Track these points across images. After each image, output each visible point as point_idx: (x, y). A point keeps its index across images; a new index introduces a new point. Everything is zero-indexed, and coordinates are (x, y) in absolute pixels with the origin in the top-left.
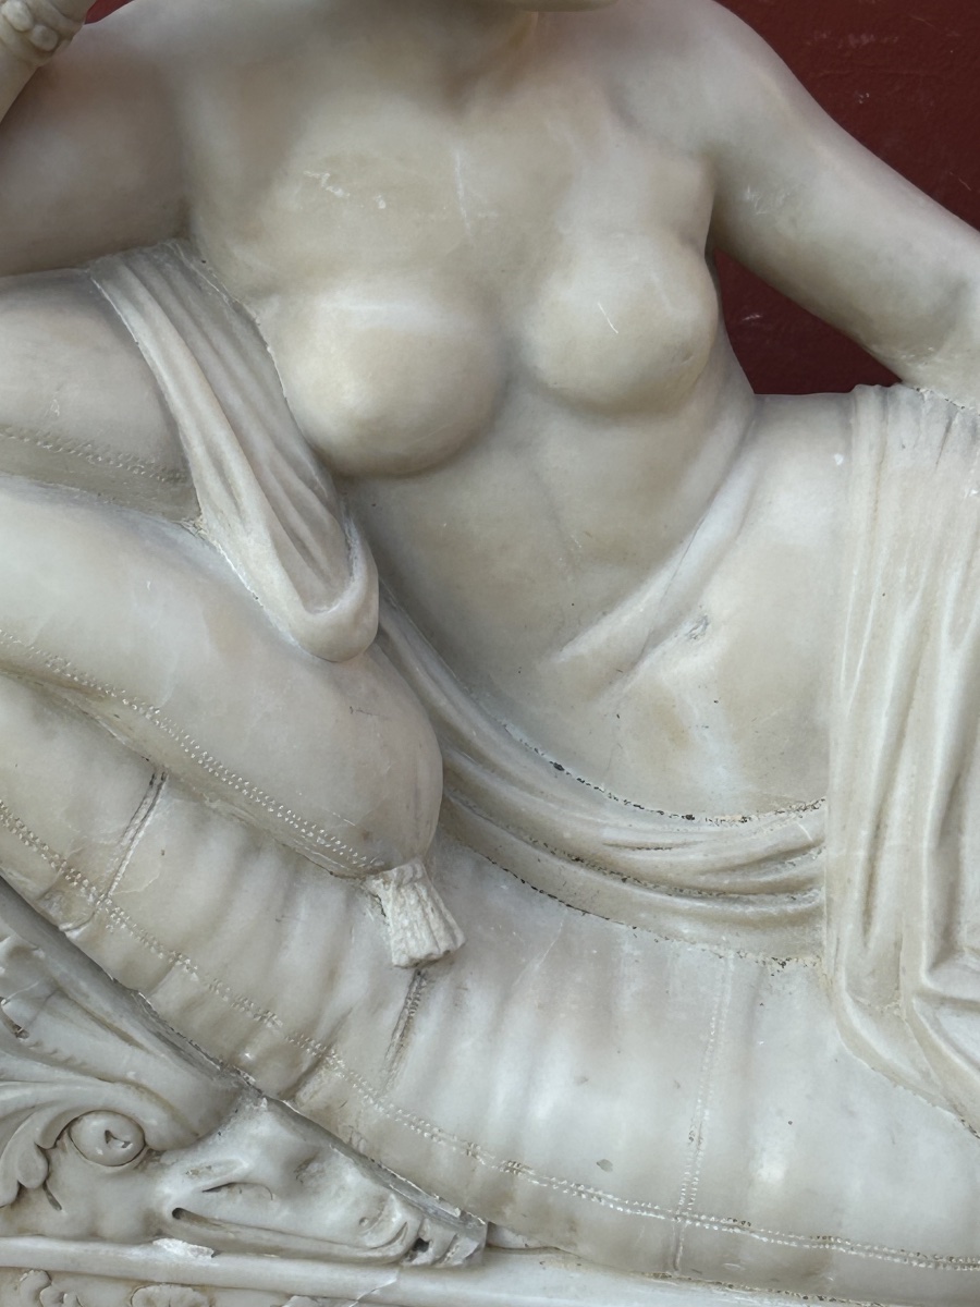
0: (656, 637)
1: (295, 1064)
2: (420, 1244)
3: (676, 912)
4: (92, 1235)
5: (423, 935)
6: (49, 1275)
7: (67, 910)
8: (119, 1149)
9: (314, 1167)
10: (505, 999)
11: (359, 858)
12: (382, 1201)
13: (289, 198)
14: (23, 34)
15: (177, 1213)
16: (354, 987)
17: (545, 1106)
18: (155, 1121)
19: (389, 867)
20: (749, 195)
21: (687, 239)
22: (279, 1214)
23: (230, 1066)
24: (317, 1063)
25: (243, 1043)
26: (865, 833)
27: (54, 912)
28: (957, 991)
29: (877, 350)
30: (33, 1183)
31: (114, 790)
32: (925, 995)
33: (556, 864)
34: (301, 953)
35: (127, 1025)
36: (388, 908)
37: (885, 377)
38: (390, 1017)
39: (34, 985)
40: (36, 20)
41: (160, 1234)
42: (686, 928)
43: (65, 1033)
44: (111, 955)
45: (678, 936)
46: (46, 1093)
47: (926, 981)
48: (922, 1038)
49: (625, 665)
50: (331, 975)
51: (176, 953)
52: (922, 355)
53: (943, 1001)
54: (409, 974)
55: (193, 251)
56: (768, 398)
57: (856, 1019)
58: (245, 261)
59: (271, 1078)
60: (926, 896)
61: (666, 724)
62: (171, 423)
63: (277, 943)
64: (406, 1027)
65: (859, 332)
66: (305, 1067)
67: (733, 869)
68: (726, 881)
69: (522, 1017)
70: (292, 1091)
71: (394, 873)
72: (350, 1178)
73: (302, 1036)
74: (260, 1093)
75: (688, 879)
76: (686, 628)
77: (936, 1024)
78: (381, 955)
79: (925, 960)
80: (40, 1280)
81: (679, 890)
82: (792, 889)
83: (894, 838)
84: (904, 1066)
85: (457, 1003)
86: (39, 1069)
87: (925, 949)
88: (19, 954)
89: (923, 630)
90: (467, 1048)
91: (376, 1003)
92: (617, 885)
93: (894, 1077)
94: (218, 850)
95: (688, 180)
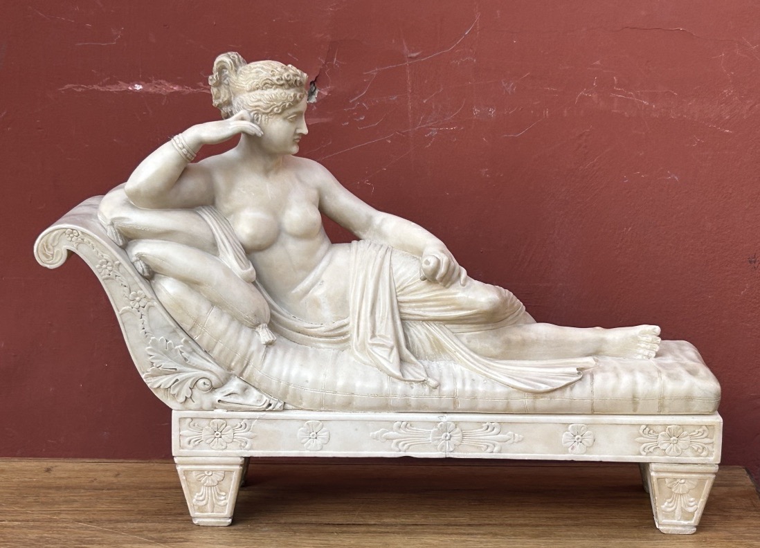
0: (313, 285)
1: (242, 365)
2: (270, 405)
3: (320, 342)
4: (201, 409)
5: (268, 337)
6: (192, 419)
7: (195, 332)
8: (207, 387)
9: (247, 390)
10: (285, 353)
11: (254, 321)
12: (262, 396)
13: (235, 194)
14: (186, 155)
15: (219, 401)
16: (254, 348)
17: (294, 373)
18: (214, 379)
19: (260, 324)
20: (326, 198)
21: (314, 203)
22: (240, 400)
23: (230, 369)
24: (247, 364)
25: (232, 361)
26: (357, 317)
27: (192, 333)
28: (375, 342)
29: (356, 232)
30: (189, 396)
31: (204, 307)
32: (369, 344)
33: (295, 333)
34: (243, 341)
35: (208, 358)
36: (260, 333)
37: (358, 239)
38: (262, 354)
39: (189, 349)
40: (188, 152)
41: (215, 408)
42: (322, 345)
43: (195, 360)
44: (204, 343)
45: (320, 348)
46: (191, 374)
47: (370, 342)
48: (369, 353)
49: (306, 292)
50: (249, 344)
51: (218, 339)
52: (365, 233)
53: (373, 344)
54: (265, 346)
55: (216, 208)
56: (334, 245)
57: (357, 353)
58: (225, 207)
59: (237, 370)
60: (369, 325)
61: (316, 303)
62: (214, 235)
63: (238, 338)
64: (265, 356)
65: (351, 228)
66: (245, 365)
67: (331, 330)
68: (330, 333)
69: (289, 356)
70: (241, 374)
71: (261, 326)
72: (255, 392)
73: (243, 357)
74: (235, 375)
75: (321, 334)
76: (319, 283)
77: (371, 349)
78: (259, 342)
79: (369, 337)
80: (189, 420)
81: (321, 337)
82: (343, 334)
83: (362, 318)
84: (367, 361)
85: (275, 352)
86: (190, 369)
87: (369, 335)
88: (186, 342)
89: (366, 277)
90: (277, 360)
91: (259, 350)
92: (307, 337)
93: (365, 364)
94: (226, 318)
95: (314, 193)
